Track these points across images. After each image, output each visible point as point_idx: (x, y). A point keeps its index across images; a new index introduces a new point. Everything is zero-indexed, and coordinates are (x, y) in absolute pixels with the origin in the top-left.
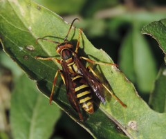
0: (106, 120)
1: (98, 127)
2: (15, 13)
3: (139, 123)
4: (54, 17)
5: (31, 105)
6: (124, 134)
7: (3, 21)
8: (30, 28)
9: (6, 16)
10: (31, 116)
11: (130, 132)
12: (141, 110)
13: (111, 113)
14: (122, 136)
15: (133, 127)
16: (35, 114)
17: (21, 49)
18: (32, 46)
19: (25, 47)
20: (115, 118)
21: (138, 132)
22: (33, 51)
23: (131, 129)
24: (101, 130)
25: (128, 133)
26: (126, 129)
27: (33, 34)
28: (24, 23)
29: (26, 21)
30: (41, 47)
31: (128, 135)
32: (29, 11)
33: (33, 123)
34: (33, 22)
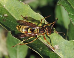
0: (44, 46)
3: (60, 46)
6: (53, 51)
8: (4, 6)
15: (57, 48)
17: (2, 16)
21: (59, 50)
22: (7, 16)
24: (42, 51)
29: (2, 3)
30: (10, 14)
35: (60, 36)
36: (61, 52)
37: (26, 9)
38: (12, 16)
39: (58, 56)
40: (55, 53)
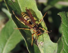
1: (29, 39)
3: (44, 43)
5: (10, 34)
6: (37, 45)
10: (8, 38)
12: (47, 39)
13: (35, 36)
16: (10, 38)
21: (42, 46)
22: (14, 2)
23: (40, 45)
24: (29, 41)
25: (39, 46)
26: (38, 44)
31: (39, 47)
33: (8, 41)
35: (48, 36)
36: (43, 49)
37: (32, 4)
38: (18, 4)
39: (39, 51)
40: (38, 48)
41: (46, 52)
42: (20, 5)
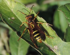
0: (45, 46)
2: (5, 4)
3: (58, 46)
4: (21, 5)
7: (1, 8)
8: (12, 10)
9: (2, 6)
11: (55, 50)
12: (59, 41)
13: (47, 43)
14: (52, 52)
15: (56, 48)
17: (9, 19)
18: (13, 17)
19: (11, 18)
20: (49, 45)
21: (58, 50)
22: (14, 19)
24: (43, 50)
26: (53, 49)
27: (14, 12)
28: (10, 8)
29: (10, 7)
30: (17, 17)
32: (11, 3)
34: (13, 7)
35: (59, 38)
36: (59, 52)
40: (54, 53)
41: (64, 54)
42: (20, 20)
